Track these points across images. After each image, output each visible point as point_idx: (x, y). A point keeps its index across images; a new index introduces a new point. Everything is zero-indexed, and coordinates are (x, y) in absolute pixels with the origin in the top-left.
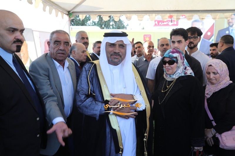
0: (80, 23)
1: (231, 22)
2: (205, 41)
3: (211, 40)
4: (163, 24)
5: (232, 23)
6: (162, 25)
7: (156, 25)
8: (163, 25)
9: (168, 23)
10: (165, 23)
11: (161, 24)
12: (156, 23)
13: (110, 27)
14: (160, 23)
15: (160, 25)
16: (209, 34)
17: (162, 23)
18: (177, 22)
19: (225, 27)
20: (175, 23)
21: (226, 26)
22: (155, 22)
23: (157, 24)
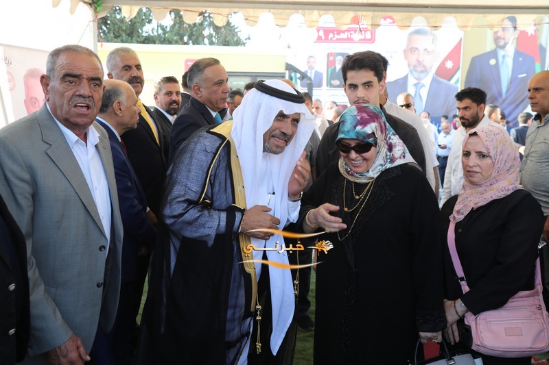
0: (124, 28)
1: (502, 37)
2: (439, 83)
3: (453, 81)
4: (337, 37)
5: (504, 39)
6: (334, 39)
7: (319, 38)
8: (337, 39)
9: (351, 34)
10: (343, 36)
11: (334, 37)
12: (321, 33)
13: (203, 40)
14: (331, 35)
15: (331, 41)
16: (449, 65)
17: (336, 35)
18: (372, 33)
19: (488, 50)
20: (368, 36)
21: (490, 46)
22: (318, 31)
23: (323, 38)
